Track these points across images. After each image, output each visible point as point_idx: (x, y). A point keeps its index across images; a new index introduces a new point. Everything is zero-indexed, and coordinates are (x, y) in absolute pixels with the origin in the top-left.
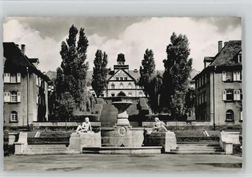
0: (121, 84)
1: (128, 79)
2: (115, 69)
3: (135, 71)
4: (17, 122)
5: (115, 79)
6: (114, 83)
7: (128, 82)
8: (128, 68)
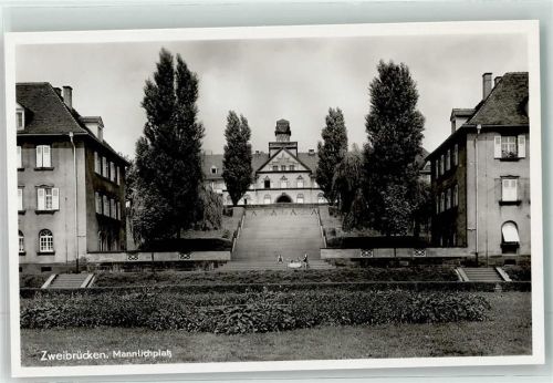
0: (284, 179)
1: (296, 169)
2: (270, 149)
3: (311, 154)
4: (53, 254)
5: (271, 170)
6: (270, 176)
7: (296, 175)
8: (296, 148)
